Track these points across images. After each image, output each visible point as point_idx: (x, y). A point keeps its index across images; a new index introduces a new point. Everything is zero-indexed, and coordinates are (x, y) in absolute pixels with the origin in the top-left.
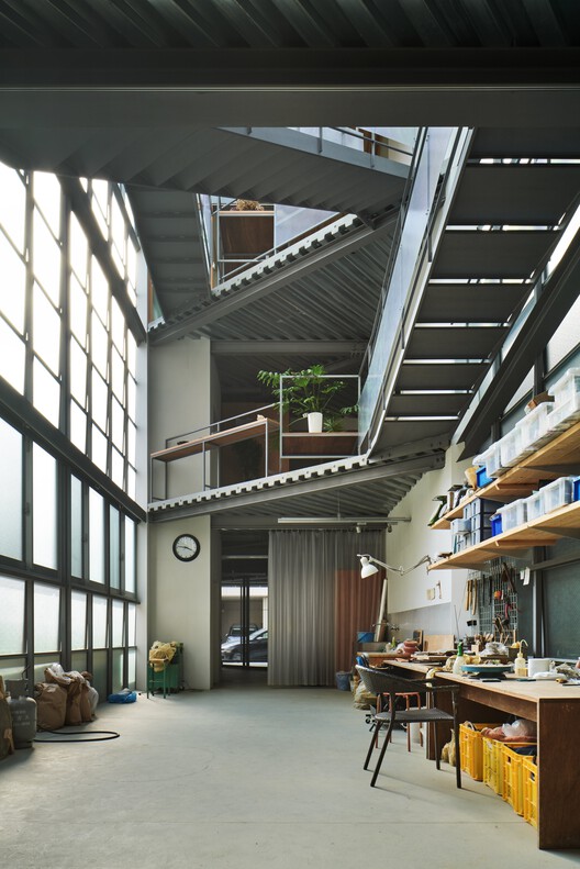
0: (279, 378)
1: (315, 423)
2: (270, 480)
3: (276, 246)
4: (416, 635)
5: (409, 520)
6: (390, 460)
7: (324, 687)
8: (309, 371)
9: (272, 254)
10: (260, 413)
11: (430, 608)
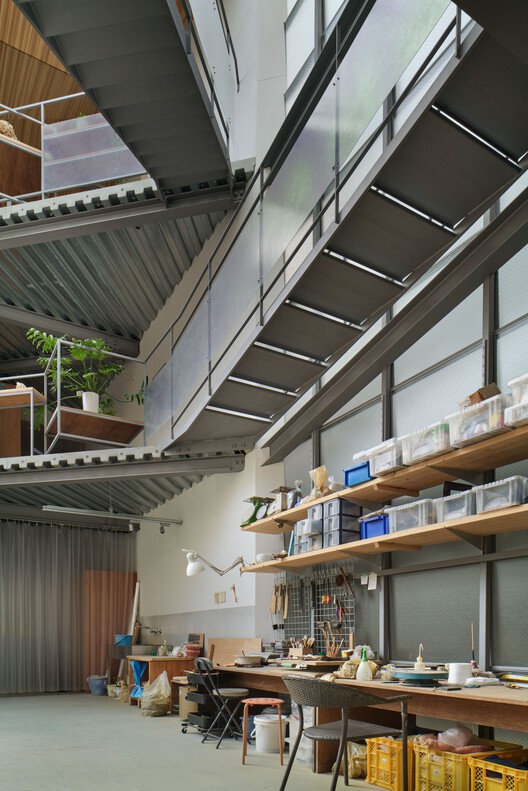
0: (53, 344)
1: (90, 403)
2: (39, 460)
3: (43, 191)
4: (193, 638)
5: (181, 523)
6: (188, 456)
7: (71, 692)
8: (94, 342)
9: (38, 198)
10: (20, 381)
11: (216, 611)
